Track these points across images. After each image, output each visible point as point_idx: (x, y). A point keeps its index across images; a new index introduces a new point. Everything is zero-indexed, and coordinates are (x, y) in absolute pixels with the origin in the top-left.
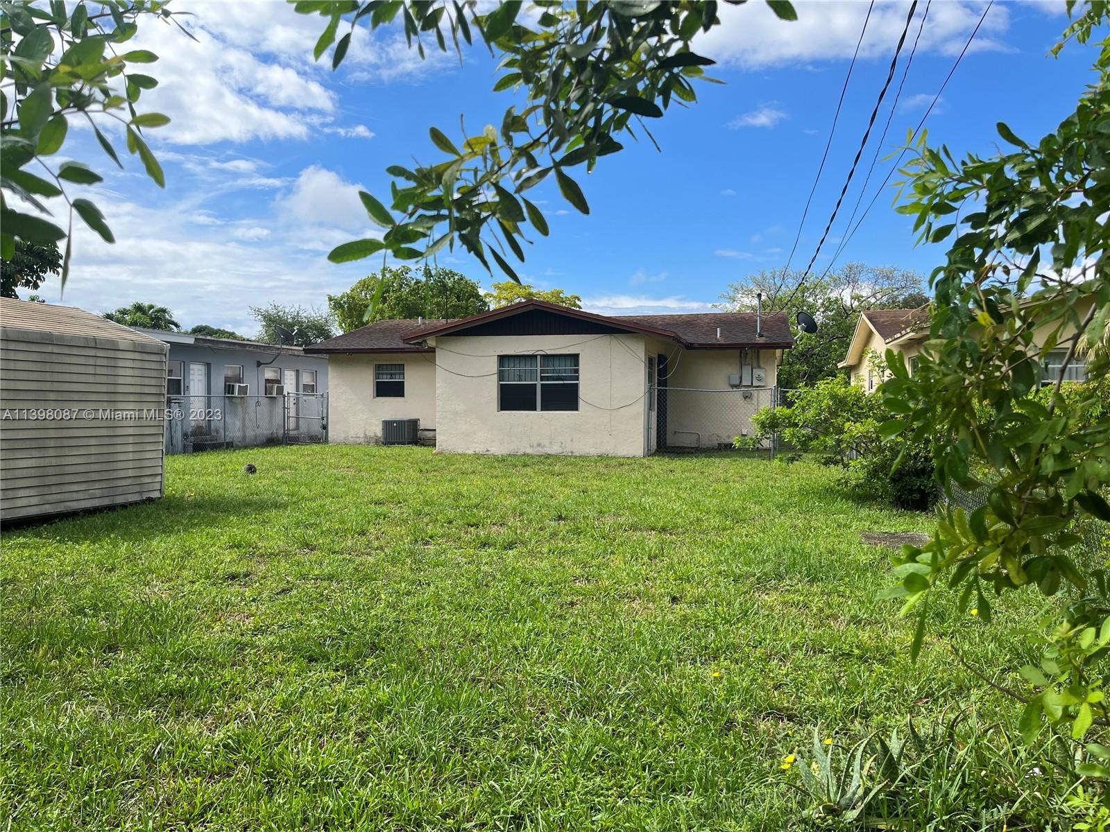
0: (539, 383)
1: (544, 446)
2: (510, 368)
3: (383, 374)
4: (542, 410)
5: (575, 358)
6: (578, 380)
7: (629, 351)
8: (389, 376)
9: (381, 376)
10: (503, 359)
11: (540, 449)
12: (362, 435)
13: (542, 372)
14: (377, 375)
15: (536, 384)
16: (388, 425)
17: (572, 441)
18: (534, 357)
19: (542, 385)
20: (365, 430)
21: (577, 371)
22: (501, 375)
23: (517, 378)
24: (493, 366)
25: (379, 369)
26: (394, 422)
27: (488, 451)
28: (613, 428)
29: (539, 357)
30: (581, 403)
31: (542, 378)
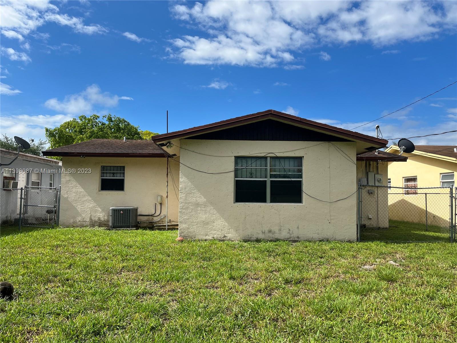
0: (268, 180)
1: (274, 233)
2: (242, 166)
3: (107, 173)
4: (271, 202)
5: (299, 159)
6: (301, 178)
7: (344, 155)
8: (112, 175)
9: (105, 175)
10: (238, 159)
11: (271, 235)
12: (88, 220)
13: (271, 170)
14: (102, 174)
15: (266, 181)
16: (116, 212)
17: (298, 228)
18: (265, 158)
19: (271, 181)
20: (91, 216)
21: (300, 171)
22: (236, 172)
23: (249, 175)
24: (231, 166)
25: (104, 169)
26: (121, 210)
27: (225, 237)
28: (332, 218)
29: (269, 159)
30: (304, 196)
31: (272, 176)
